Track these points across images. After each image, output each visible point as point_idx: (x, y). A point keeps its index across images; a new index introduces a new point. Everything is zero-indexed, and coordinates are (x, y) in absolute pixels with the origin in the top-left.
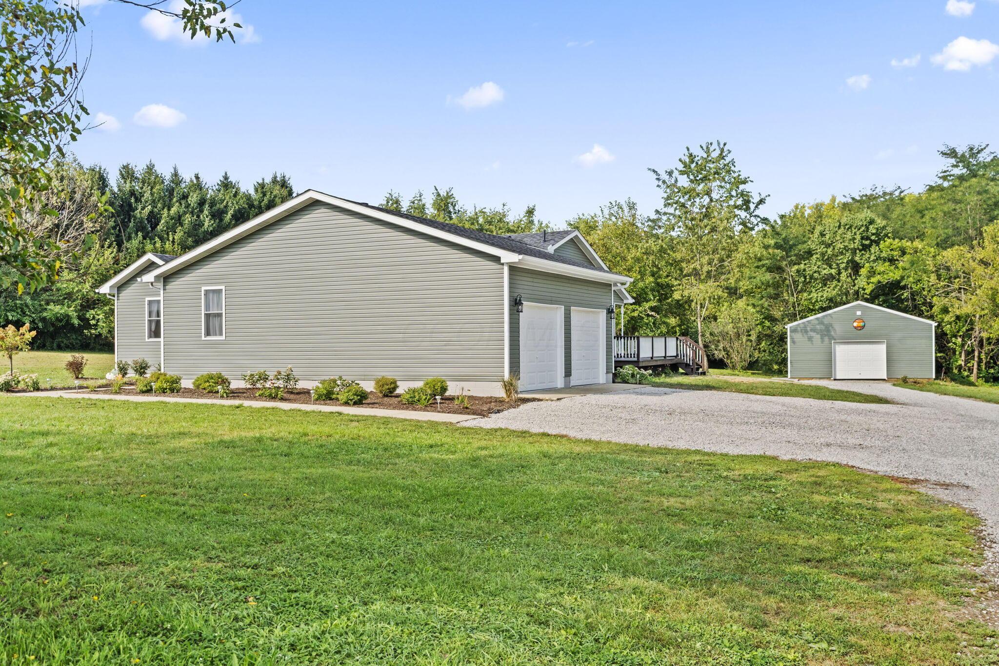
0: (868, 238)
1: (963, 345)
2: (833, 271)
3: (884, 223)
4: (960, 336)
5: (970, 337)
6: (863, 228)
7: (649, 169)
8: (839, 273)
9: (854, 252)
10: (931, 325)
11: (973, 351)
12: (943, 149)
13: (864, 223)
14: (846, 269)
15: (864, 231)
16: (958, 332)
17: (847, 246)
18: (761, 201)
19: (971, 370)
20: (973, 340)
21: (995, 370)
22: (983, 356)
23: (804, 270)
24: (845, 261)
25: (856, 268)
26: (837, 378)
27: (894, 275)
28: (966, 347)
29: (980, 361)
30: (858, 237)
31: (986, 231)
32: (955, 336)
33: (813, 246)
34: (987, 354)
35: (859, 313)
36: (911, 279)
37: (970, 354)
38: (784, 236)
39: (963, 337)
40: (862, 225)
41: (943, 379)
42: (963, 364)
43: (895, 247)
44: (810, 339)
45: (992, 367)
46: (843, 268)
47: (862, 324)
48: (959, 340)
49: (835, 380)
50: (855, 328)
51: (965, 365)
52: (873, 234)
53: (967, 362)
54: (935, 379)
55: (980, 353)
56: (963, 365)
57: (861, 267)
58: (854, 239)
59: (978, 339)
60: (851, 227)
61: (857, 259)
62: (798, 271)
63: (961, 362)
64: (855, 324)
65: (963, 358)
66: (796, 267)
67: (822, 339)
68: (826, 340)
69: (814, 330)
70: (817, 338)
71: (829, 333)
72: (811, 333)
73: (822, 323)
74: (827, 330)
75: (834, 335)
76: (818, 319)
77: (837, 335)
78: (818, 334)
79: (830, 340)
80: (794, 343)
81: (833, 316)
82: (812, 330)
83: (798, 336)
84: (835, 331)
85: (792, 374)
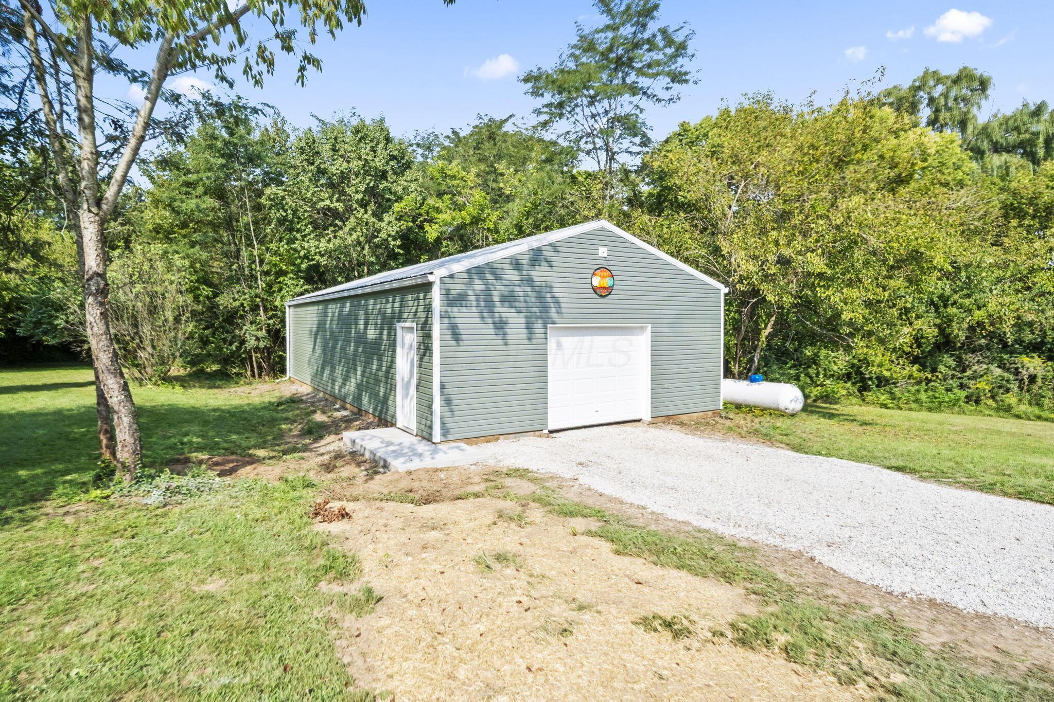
10: (720, 291)
35: (603, 252)
44: (500, 326)
47: (608, 282)
49: (550, 432)
50: (595, 289)
64: (596, 281)
67: (529, 327)
68: (538, 327)
69: (509, 299)
70: (516, 322)
71: (545, 308)
72: (503, 311)
73: (529, 281)
74: (540, 297)
75: (553, 311)
76: (516, 265)
77: (559, 309)
78: (518, 310)
79: (545, 326)
80: (454, 332)
81: (551, 255)
82: (504, 299)
83: (467, 317)
84: (557, 300)
85: (445, 431)
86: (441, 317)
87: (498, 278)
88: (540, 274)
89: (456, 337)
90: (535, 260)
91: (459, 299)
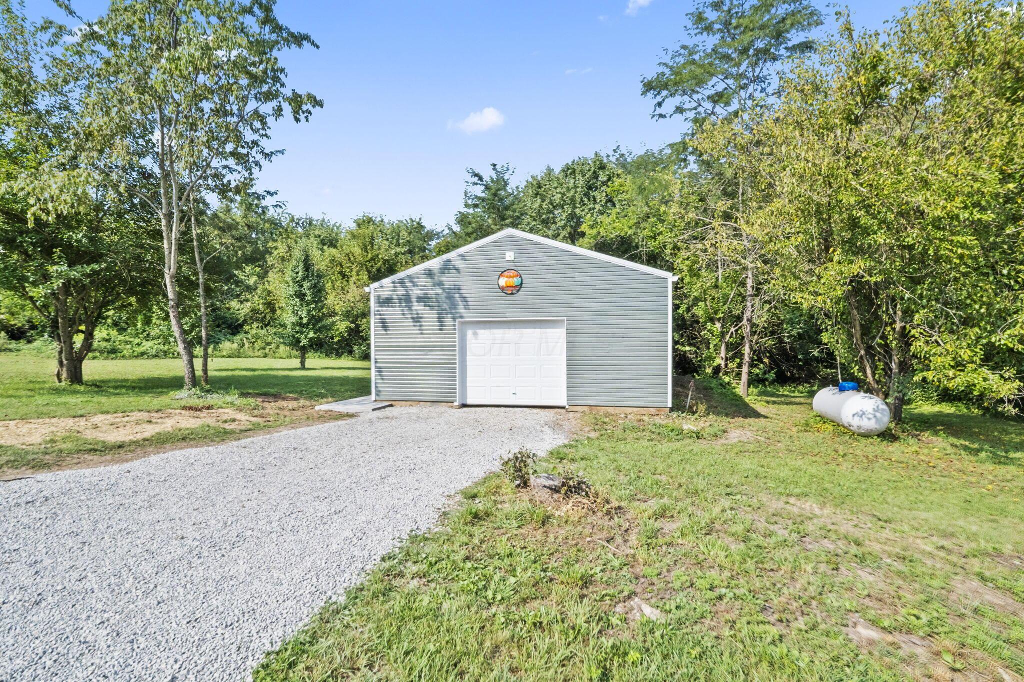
0: (597, 188)
1: (723, 334)
4: (719, 320)
5: (733, 322)
9: (573, 200)
10: (665, 280)
16: (716, 313)
17: (565, 194)
26: (469, 402)
27: (620, 225)
28: (727, 337)
30: (582, 185)
32: (712, 320)
33: (529, 204)
35: (510, 256)
38: (493, 191)
39: (723, 320)
40: (590, 170)
42: (723, 363)
44: (417, 319)
47: (516, 281)
48: (718, 325)
49: (464, 406)
50: (502, 289)
51: (727, 366)
53: (729, 360)
54: (672, 410)
56: (723, 366)
63: (720, 361)
64: (503, 282)
65: (723, 354)
67: (440, 319)
68: (448, 321)
69: (423, 299)
70: (430, 316)
71: (453, 305)
72: (418, 307)
73: (440, 284)
74: (450, 297)
75: (461, 309)
76: (429, 274)
77: (466, 308)
78: (431, 307)
79: (454, 318)
80: (384, 325)
81: (459, 264)
82: (420, 299)
83: (393, 313)
84: (464, 299)
85: (378, 393)
86: (375, 315)
87: (415, 285)
88: (449, 280)
89: (385, 327)
90: (445, 268)
91: (386, 302)
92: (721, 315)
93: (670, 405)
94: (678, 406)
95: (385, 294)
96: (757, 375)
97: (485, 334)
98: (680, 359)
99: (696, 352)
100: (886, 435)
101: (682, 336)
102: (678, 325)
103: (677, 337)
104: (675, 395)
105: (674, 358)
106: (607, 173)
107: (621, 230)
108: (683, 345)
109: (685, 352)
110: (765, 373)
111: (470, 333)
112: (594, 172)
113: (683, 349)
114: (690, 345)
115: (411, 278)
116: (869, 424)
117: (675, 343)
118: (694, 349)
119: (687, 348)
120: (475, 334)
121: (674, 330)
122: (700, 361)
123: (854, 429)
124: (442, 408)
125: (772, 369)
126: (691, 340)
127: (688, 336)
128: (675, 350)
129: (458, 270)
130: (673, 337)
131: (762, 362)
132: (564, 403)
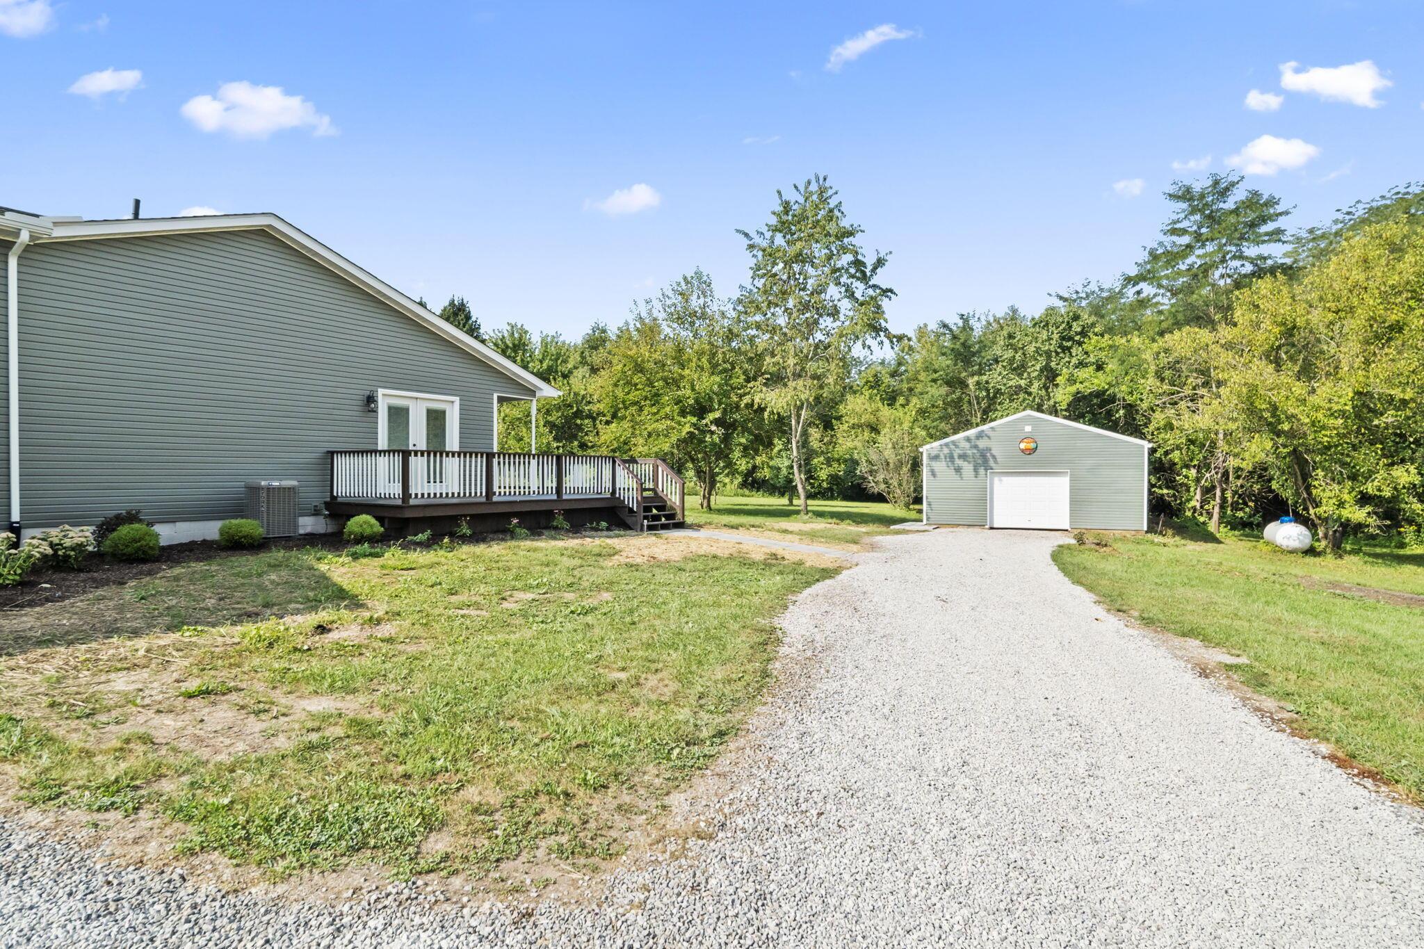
0: (1070, 339)
1: (1198, 480)
2: (1023, 383)
3: (1093, 319)
4: (1194, 466)
5: (1208, 469)
6: (1064, 325)
7: (738, 231)
8: (1031, 383)
9: (1048, 354)
10: (1144, 447)
11: (1214, 487)
12: (1172, 190)
13: (1066, 320)
14: (1039, 378)
15: (1064, 329)
16: (1191, 460)
17: (1039, 348)
18: (880, 263)
19: (1210, 515)
20: (1213, 472)
21: (1245, 513)
22: (1229, 495)
23: (987, 382)
24: (1038, 368)
25: (1050, 376)
26: (995, 526)
27: (1098, 382)
28: (1203, 482)
29: (1224, 499)
30: (1056, 336)
31: (1238, 299)
32: (1187, 467)
33: (999, 353)
34: (1235, 493)
35: (1028, 429)
36: (1124, 388)
37: (1208, 491)
38: (962, 341)
39: (1198, 467)
40: (1063, 322)
41: (1161, 533)
42: (1198, 505)
43: (1103, 345)
44: (958, 470)
45: (1241, 509)
46: (1035, 378)
47: (1032, 445)
48: (1193, 472)
49: (992, 528)
50: (1023, 451)
51: (1202, 507)
52: (1077, 334)
53: (1204, 502)
54: (1147, 532)
55: (1223, 491)
56: (1198, 507)
57: (1058, 375)
58: (1050, 339)
59: (1221, 471)
60: (1047, 324)
61: (1053, 364)
62: (978, 383)
63: (1195, 503)
64: (1023, 446)
65: (1198, 497)
66: (976, 378)
67: (976, 470)
68: (982, 471)
69: (963, 457)
70: (968, 468)
71: (985, 461)
72: (959, 462)
73: (976, 447)
74: (983, 456)
75: (991, 463)
76: (968, 439)
77: (996, 462)
78: (969, 462)
79: (986, 470)
80: (933, 474)
81: (991, 434)
82: (960, 457)
83: (940, 466)
84: (994, 457)
85: (928, 519)
86: (927, 465)
87: (957, 446)
90: (980, 436)
91: (935, 458)
92: (1196, 462)
93: (1145, 529)
94: (1151, 530)
95: (934, 453)
96: (1241, 518)
97: (1006, 479)
98: (1157, 501)
99: (1174, 495)
100: (1311, 551)
101: (1159, 479)
102: (1155, 468)
103: (1153, 481)
104: (1150, 521)
105: (1150, 501)
106: (1081, 323)
107: (1099, 385)
108: (1160, 487)
109: (1163, 495)
110: (1250, 517)
111: (996, 479)
112: (1068, 322)
113: (1160, 491)
114: (1168, 488)
115: (954, 443)
116: (1294, 544)
117: (1151, 486)
118: (1171, 492)
119: (1165, 491)
120: (1001, 480)
121: (1150, 473)
122: (1180, 504)
123: (1284, 547)
124: (977, 530)
125: (1258, 512)
126: (1171, 484)
127: (1166, 479)
128: (1150, 493)
129: (989, 437)
130: (1149, 481)
131: (1247, 506)
132: (1067, 527)
